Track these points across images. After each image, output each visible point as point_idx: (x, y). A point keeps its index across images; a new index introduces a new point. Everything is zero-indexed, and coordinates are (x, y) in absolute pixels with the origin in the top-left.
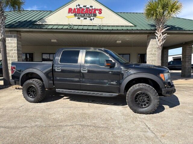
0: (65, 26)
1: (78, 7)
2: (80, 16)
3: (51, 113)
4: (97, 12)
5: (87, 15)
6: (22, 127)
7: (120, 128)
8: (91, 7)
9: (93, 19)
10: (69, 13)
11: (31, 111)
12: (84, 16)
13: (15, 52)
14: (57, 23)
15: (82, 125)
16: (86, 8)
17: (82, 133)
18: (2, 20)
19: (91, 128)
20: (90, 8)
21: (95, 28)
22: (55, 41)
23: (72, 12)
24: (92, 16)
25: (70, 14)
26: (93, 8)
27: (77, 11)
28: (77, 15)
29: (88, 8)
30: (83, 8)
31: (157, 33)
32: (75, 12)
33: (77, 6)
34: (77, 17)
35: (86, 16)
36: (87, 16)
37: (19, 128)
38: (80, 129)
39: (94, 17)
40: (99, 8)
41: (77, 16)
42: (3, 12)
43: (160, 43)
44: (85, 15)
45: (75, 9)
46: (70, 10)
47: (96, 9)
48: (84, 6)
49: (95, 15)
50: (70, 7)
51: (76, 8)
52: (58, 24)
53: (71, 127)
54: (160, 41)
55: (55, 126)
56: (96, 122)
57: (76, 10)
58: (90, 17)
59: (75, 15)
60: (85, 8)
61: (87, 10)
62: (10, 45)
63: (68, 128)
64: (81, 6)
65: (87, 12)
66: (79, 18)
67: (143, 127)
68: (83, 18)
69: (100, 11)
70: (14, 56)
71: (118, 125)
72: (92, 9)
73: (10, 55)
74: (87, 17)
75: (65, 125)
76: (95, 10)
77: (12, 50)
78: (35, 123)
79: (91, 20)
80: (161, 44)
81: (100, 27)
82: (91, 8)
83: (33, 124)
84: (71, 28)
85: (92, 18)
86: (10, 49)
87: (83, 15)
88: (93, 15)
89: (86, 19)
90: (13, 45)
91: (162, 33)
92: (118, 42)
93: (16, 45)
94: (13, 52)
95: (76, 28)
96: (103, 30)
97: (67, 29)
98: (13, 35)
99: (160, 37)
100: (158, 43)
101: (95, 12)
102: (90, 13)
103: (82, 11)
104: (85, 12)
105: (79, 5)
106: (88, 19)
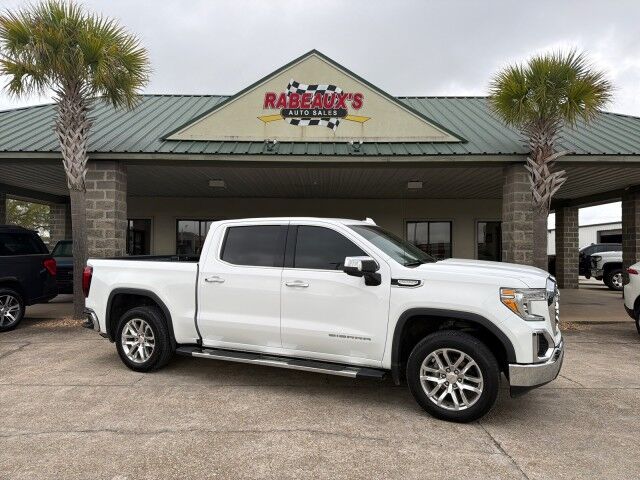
0: (254, 145)
1: (294, 90)
2: (299, 116)
3: (223, 398)
4: (348, 103)
5: (320, 113)
6: (157, 433)
7: (417, 442)
8: (332, 88)
9: (338, 123)
10: (266, 106)
11: (168, 394)
12: (311, 115)
13: (110, 220)
14: (233, 137)
15: (313, 432)
16: (318, 92)
17: (315, 450)
18: (82, 132)
19: (339, 439)
20: (327, 92)
21: (342, 150)
22: (221, 184)
23: (276, 103)
24: (333, 116)
25: (270, 111)
26: (338, 90)
28: (291, 112)
29: (323, 92)
30: (307, 92)
31: (531, 166)
32: (284, 104)
33: (289, 87)
34: (289, 120)
35: (317, 116)
36: (320, 116)
37: (151, 433)
38: (309, 440)
39: (340, 119)
40: (354, 92)
41: (291, 116)
42: (84, 109)
43: (543, 195)
44: (315, 112)
45: (283, 96)
46: (270, 100)
47: (346, 95)
48: (312, 88)
49: (342, 113)
50: (270, 91)
51: (287, 92)
52: (235, 139)
53: (285, 435)
54: (542, 187)
57: (288, 98)
59: (285, 114)
60: (314, 92)
61: (318, 97)
62: (95, 201)
63: (278, 437)
64: (303, 87)
65: (320, 104)
66: (295, 123)
68: (309, 121)
69: (358, 101)
70: (104, 234)
71: (412, 434)
72: (333, 95)
73: (95, 228)
74: (319, 119)
75: (267, 430)
76: (343, 97)
77: (100, 215)
78: (187, 422)
79: (331, 126)
80: (546, 196)
81: (357, 146)
82: (330, 93)
84: (273, 153)
85: (333, 120)
86: (95, 210)
87: (307, 113)
88: (335, 113)
89: (315, 123)
90: (105, 199)
91: (549, 163)
92: (411, 185)
93: (112, 200)
94: (104, 219)
95: (286, 150)
96: (365, 155)
97: (261, 154)
98: (106, 172)
99: (542, 175)
100: (536, 193)
101: (342, 102)
102: (328, 106)
103: (304, 100)
104: (315, 103)
105: (296, 85)
106: (323, 123)
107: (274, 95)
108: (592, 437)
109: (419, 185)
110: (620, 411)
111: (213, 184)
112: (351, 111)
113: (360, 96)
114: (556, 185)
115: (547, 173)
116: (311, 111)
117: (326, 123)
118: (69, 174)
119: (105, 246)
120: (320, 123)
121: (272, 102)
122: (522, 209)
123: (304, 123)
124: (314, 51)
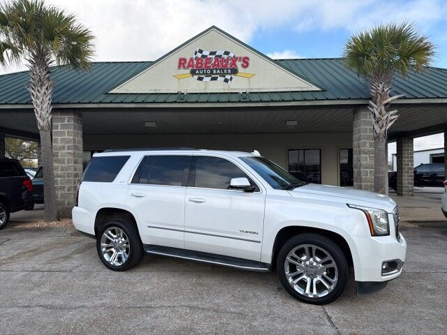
0: (170, 96)
1: (199, 55)
2: (203, 74)
3: (133, 281)
4: (239, 64)
5: (218, 71)
8: (227, 53)
9: (231, 79)
10: (179, 67)
12: (212, 73)
13: (70, 151)
14: (156, 90)
15: (191, 308)
16: (216, 56)
17: (189, 322)
18: (47, 89)
19: (210, 314)
20: (223, 56)
21: (234, 98)
22: (153, 125)
23: (186, 65)
24: (228, 74)
25: (182, 71)
26: (231, 55)
27: (198, 63)
28: (197, 72)
29: (220, 56)
30: (209, 56)
31: (372, 107)
32: (193, 66)
33: (196, 53)
34: (196, 77)
35: (216, 74)
36: (218, 74)
38: (186, 314)
39: (232, 76)
40: (243, 56)
41: (197, 74)
43: (381, 128)
44: (215, 71)
45: (192, 60)
46: (182, 62)
47: (237, 58)
48: (212, 53)
49: (235, 71)
50: (182, 57)
51: (194, 57)
52: (157, 92)
53: (169, 310)
54: (380, 123)
55: (139, 308)
56: (221, 301)
57: (195, 61)
58: (224, 76)
60: (213, 56)
61: (217, 60)
62: (59, 138)
63: (164, 311)
64: (206, 53)
65: (218, 65)
66: (200, 79)
67: (317, 314)
68: (210, 78)
69: (246, 63)
70: (66, 161)
71: (265, 309)
72: (228, 59)
73: (60, 157)
74: (218, 76)
75: (158, 306)
76: (235, 59)
77: (63, 148)
78: (101, 299)
79: (226, 81)
80: (383, 129)
81: (244, 95)
82: (226, 57)
83: (98, 302)
84: (184, 101)
85: (228, 77)
86: (60, 144)
87: (209, 72)
88: (229, 71)
89: (215, 79)
90: (66, 137)
91: (386, 105)
92: (289, 123)
93: (71, 137)
94: (66, 151)
95: (194, 99)
96: (250, 102)
97: (176, 102)
98: (66, 117)
99: (380, 113)
100: (376, 127)
101: (234, 63)
102: (224, 66)
103: (207, 63)
104: (214, 65)
105: (201, 51)
106: (221, 79)
107: (185, 60)
108: (403, 312)
109: (295, 123)
110: (429, 290)
111: (147, 125)
112: (240, 69)
113: (248, 58)
114: (391, 121)
115: (384, 112)
116: (212, 70)
117: (223, 79)
118: (38, 119)
119: (67, 170)
120: (219, 79)
121: (183, 64)
122: (367, 139)
123: (207, 79)
124: (214, 27)
